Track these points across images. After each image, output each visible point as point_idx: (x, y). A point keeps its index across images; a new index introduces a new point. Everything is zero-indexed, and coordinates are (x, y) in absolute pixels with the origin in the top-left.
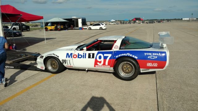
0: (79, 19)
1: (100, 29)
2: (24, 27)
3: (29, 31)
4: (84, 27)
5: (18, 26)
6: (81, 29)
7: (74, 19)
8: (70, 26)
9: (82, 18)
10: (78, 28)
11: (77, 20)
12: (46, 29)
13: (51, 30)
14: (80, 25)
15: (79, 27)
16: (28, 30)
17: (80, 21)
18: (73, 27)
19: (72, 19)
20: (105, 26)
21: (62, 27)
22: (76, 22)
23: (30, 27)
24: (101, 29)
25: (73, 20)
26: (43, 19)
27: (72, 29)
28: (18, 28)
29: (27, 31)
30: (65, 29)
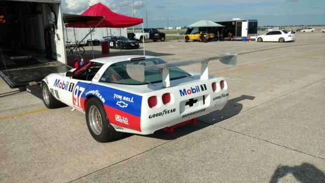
0: (243, 23)
1: (279, 42)
2: (156, 35)
3: (164, 41)
4: (252, 37)
5: (148, 34)
6: (246, 39)
7: (235, 22)
8: (226, 35)
9: (249, 20)
10: (240, 38)
11: (240, 24)
12: (187, 39)
13: (195, 41)
14: (244, 33)
15: (242, 36)
16: (163, 39)
17: (245, 26)
18: (232, 37)
19: (231, 22)
20: (290, 36)
21: (212, 37)
22: (238, 27)
23: (166, 35)
24: (282, 40)
25: (233, 23)
26: (142, 22)
27: (230, 40)
28: (149, 37)
29: (162, 41)
30: (215, 39)
